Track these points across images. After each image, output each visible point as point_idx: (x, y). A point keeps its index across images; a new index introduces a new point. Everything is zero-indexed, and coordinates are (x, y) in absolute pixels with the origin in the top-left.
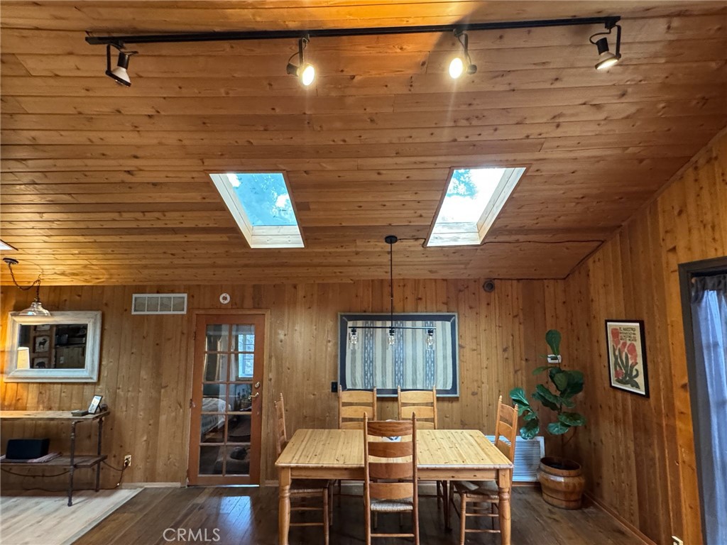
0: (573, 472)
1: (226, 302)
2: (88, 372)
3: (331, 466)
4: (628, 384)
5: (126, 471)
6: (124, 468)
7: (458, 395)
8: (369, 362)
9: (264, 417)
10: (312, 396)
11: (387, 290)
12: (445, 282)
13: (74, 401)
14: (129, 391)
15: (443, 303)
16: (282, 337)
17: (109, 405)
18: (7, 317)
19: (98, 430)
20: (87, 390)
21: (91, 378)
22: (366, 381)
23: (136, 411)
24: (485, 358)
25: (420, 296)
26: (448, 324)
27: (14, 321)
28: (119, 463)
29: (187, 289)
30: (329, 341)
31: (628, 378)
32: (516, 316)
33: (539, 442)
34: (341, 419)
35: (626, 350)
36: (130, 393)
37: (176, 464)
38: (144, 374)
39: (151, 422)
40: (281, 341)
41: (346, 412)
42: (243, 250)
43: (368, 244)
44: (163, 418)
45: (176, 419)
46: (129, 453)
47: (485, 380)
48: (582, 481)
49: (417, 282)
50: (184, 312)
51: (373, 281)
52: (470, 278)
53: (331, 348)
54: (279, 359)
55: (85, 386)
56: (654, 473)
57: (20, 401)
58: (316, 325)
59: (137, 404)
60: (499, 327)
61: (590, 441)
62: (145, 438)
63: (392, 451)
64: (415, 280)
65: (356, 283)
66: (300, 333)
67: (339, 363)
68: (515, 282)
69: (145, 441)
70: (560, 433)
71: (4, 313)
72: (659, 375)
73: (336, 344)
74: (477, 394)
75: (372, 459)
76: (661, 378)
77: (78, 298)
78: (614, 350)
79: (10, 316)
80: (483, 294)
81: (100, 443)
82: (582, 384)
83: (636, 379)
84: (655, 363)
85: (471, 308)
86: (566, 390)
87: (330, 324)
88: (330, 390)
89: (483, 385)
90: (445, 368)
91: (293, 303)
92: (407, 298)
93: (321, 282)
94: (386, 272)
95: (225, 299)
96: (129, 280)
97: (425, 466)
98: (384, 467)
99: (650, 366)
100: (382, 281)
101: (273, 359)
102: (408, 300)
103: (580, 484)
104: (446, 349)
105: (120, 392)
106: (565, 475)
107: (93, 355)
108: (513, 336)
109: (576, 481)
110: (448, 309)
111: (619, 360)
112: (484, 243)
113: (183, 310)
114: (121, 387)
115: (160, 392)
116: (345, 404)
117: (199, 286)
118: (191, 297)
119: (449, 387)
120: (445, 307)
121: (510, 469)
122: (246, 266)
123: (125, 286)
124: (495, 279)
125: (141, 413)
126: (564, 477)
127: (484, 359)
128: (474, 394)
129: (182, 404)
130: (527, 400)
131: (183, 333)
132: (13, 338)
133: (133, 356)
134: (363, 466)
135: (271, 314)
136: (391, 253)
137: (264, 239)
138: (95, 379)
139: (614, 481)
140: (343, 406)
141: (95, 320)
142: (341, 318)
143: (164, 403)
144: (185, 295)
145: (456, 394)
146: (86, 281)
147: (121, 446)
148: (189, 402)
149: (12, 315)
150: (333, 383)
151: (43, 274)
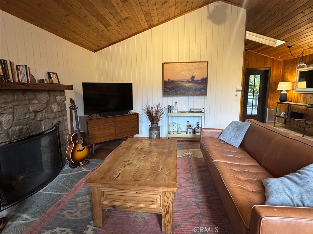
57: (298, 100)
79: (296, 69)
151: (304, 50)
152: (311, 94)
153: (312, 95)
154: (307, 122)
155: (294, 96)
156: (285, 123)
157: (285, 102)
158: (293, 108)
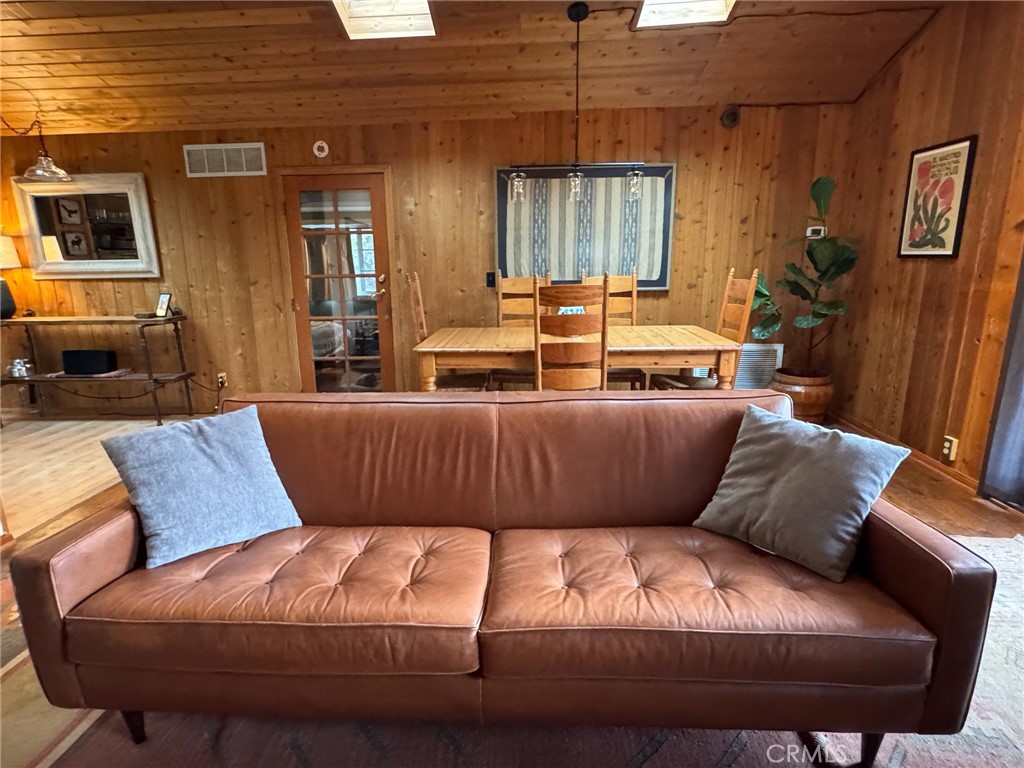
0: (819, 380)
1: (323, 155)
2: (142, 263)
3: (490, 350)
4: (927, 245)
5: (222, 392)
6: (219, 389)
7: (667, 288)
8: (540, 241)
9: (395, 323)
10: (460, 294)
11: (569, 129)
12: (662, 113)
13: (135, 303)
14: (206, 290)
15: (656, 149)
16: (411, 207)
17: (183, 307)
18: (10, 185)
19: (176, 341)
20: (150, 287)
21: (151, 272)
22: (536, 269)
23: (222, 316)
24: (712, 234)
25: (620, 138)
26: (661, 181)
27: (22, 190)
28: (212, 383)
29: (261, 135)
30: (481, 213)
31: (929, 237)
32: (767, 168)
33: (776, 351)
34: (501, 316)
35: (937, 193)
36: (208, 293)
37: (287, 384)
38: (221, 265)
39: (244, 331)
40: (411, 214)
41: (509, 306)
42: (339, 47)
43: (539, 24)
44: (259, 325)
45: (276, 326)
46: (221, 371)
47: (709, 267)
48: (830, 390)
49: (615, 114)
50: (264, 172)
51: (546, 113)
52: (703, 103)
53: (484, 223)
54: (410, 241)
55: (146, 284)
56: (939, 363)
57: (64, 305)
58: (460, 189)
59: (221, 306)
60: (740, 185)
61: (849, 344)
62: (239, 351)
63: (574, 327)
64: (613, 111)
65: (520, 118)
66: (438, 202)
67: (496, 243)
68: (772, 110)
69: (241, 355)
70: (810, 327)
71: (5, 179)
72: (982, 218)
73: (491, 217)
74: (695, 286)
75: (545, 339)
76: (985, 222)
77: (102, 153)
78: (917, 197)
79: (13, 183)
80: (719, 129)
81: (181, 357)
82: (855, 259)
83: (942, 235)
84: (980, 200)
85: (698, 155)
86: (827, 270)
87: (483, 186)
88: (485, 285)
89: (706, 274)
90: (652, 249)
91: (425, 154)
92: (599, 141)
93: (465, 117)
94: (568, 94)
95: (321, 149)
96: (171, 121)
97: (619, 349)
98: (562, 350)
99: (970, 207)
100: (560, 114)
101: (402, 242)
102: (601, 144)
103: (825, 394)
104: (655, 220)
105: (196, 292)
106: (808, 383)
107: (145, 238)
108: (758, 199)
109: (821, 390)
110: (662, 157)
111: (921, 213)
112: (732, 17)
113: (261, 169)
114: (194, 284)
115: (249, 292)
116: (506, 296)
117: (279, 130)
118: (270, 148)
119: (655, 277)
120: (658, 155)
121: (736, 351)
122: (347, 84)
123: (168, 133)
124: (740, 106)
125: (229, 319)
126: (806, 385)
127: (710, 233)
128: (691, 286)
129: (282, 307)
130: (767, 290)
131: (267, 206)
132: (28, 216)
133: (202, 240)
134: (533, 349)
135: (393, 173)
136: (576, 46)
137: (371, 23)
138: (156, 274)
139: (875, 388)
140: (504, 298)
141: (136, 185)
142: (499, 176)
143: (258, 304)
144: (261, 145)
145: (665, 286)
146: (108, 124)
147: (211, 362)
148: (290, 302)
149: (16, 181)
150: (489, 275)
151: (42, 111)
152: (112, 280)
153: (116, 284)
154: (155, 376)
155: (37, 291)
156: (33, 400)
157: (10, 318)
158: (48, 336)
